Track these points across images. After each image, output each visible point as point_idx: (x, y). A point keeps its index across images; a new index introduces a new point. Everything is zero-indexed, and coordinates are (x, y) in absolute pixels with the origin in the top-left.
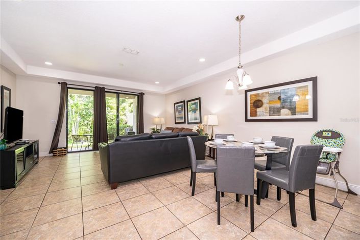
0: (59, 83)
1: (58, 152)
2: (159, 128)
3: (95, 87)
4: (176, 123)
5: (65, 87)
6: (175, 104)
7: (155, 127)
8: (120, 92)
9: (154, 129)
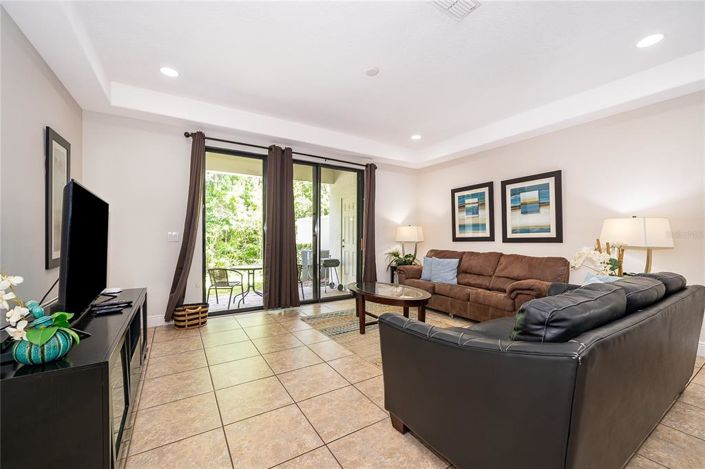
0: (187, 135)
1: (187, 318)
2: (410, 251)
3: (270, 149)
4: (455, 239)
5: (200, 145)
6: (454, 192)
7: (397, 248)
8: (323, 161)
9: (396, 255)
